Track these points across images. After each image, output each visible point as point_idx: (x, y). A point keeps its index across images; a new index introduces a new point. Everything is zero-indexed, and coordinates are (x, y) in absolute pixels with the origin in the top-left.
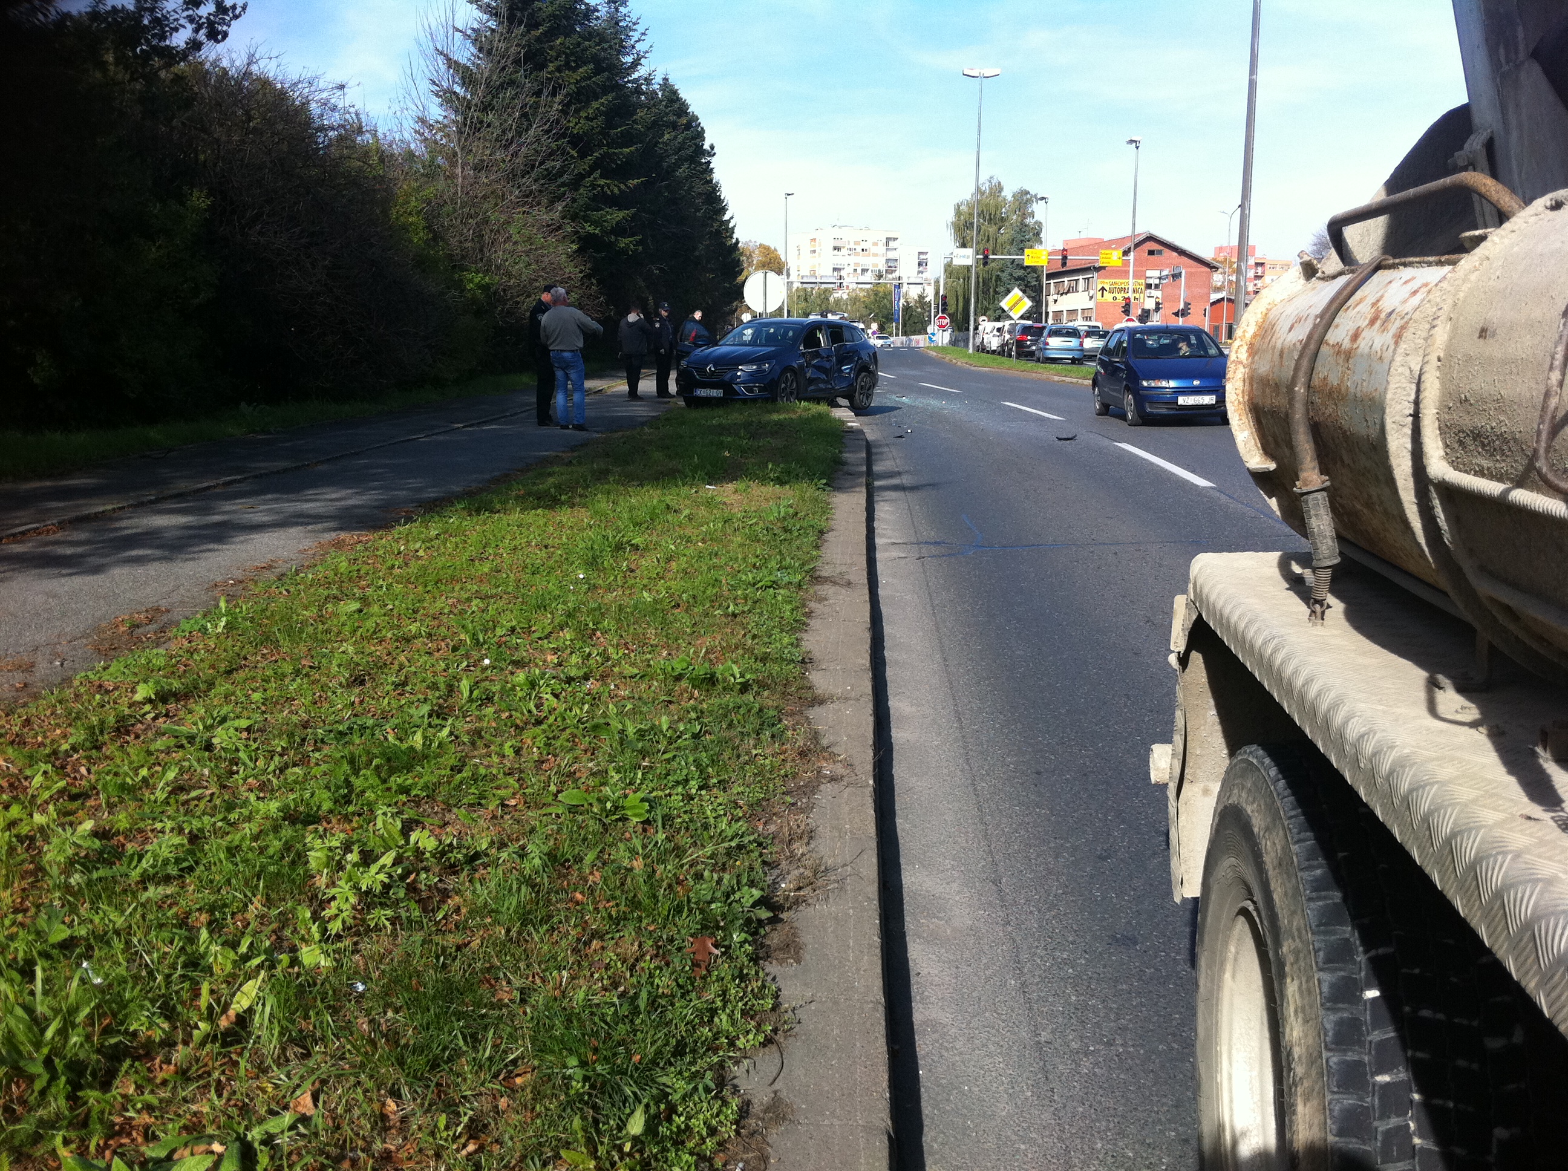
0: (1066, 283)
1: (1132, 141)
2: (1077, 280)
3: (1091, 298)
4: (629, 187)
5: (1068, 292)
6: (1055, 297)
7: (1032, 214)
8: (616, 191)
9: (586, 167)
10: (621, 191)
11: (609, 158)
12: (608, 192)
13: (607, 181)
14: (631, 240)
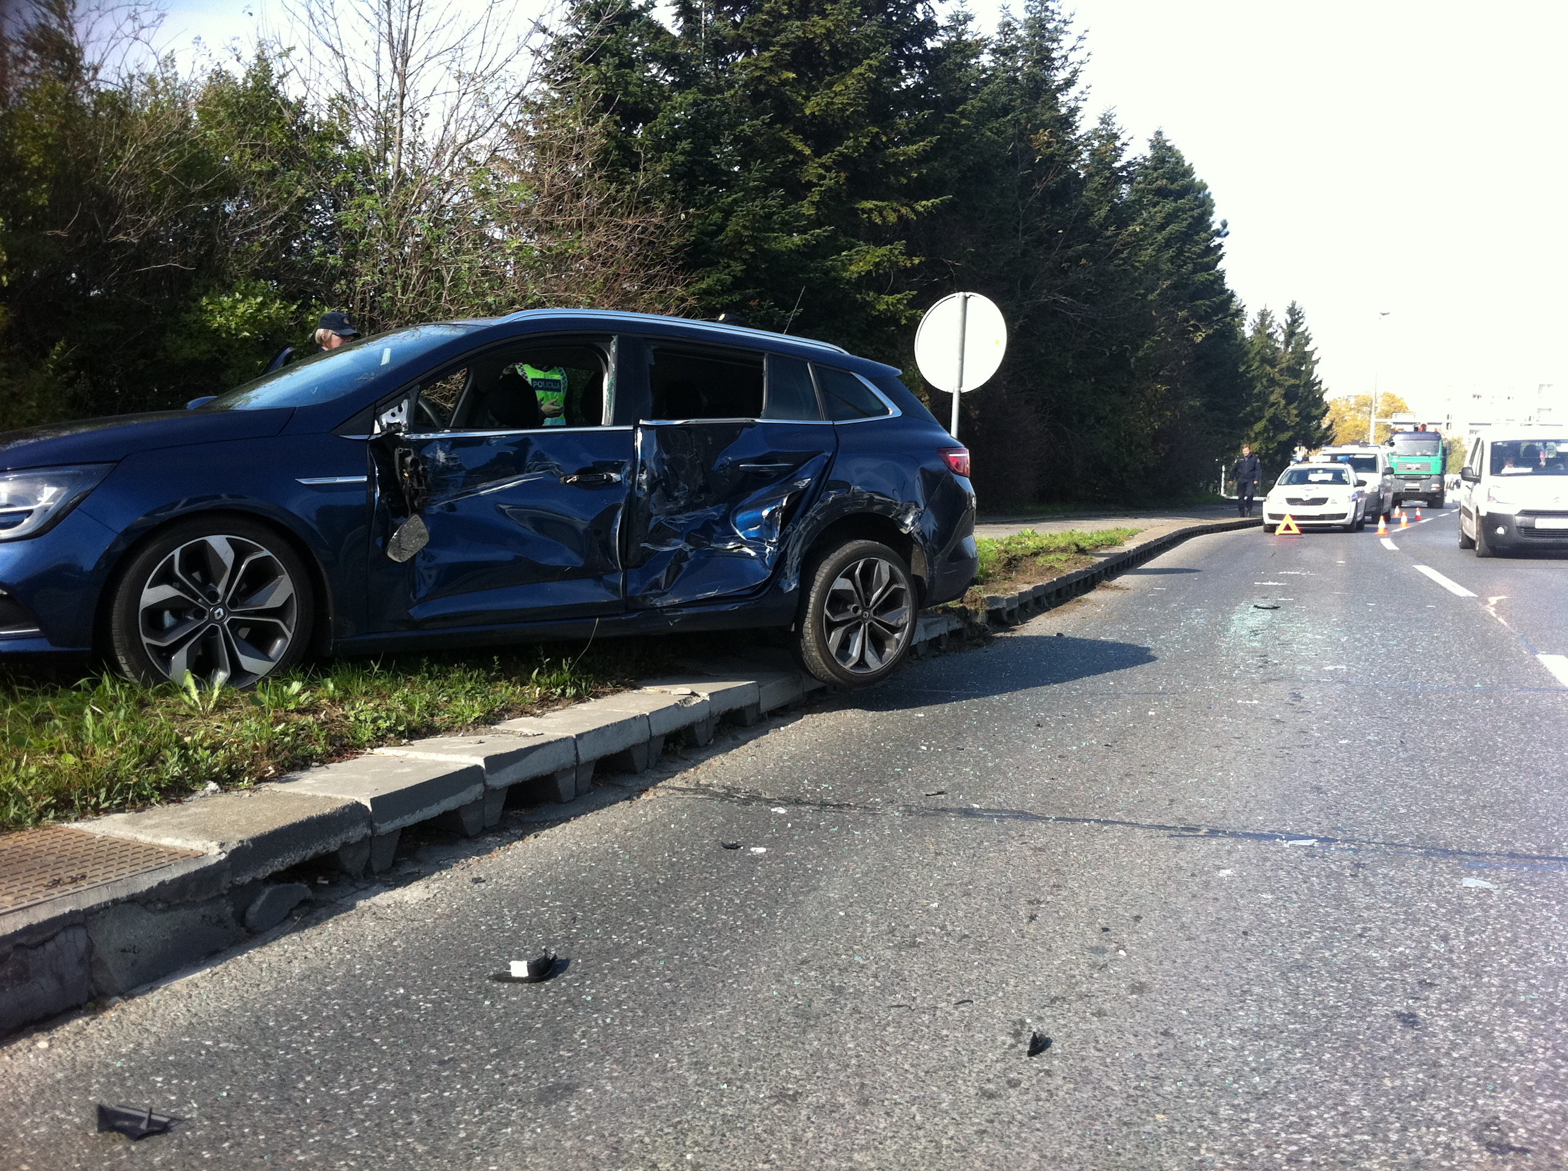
4: (916, 212)
8: (892, 218)
9: (821, 171)
10: (901, 217)
11: (883, 163)
12: (878, 221)
13: (879, 203)
14: (899, 296)
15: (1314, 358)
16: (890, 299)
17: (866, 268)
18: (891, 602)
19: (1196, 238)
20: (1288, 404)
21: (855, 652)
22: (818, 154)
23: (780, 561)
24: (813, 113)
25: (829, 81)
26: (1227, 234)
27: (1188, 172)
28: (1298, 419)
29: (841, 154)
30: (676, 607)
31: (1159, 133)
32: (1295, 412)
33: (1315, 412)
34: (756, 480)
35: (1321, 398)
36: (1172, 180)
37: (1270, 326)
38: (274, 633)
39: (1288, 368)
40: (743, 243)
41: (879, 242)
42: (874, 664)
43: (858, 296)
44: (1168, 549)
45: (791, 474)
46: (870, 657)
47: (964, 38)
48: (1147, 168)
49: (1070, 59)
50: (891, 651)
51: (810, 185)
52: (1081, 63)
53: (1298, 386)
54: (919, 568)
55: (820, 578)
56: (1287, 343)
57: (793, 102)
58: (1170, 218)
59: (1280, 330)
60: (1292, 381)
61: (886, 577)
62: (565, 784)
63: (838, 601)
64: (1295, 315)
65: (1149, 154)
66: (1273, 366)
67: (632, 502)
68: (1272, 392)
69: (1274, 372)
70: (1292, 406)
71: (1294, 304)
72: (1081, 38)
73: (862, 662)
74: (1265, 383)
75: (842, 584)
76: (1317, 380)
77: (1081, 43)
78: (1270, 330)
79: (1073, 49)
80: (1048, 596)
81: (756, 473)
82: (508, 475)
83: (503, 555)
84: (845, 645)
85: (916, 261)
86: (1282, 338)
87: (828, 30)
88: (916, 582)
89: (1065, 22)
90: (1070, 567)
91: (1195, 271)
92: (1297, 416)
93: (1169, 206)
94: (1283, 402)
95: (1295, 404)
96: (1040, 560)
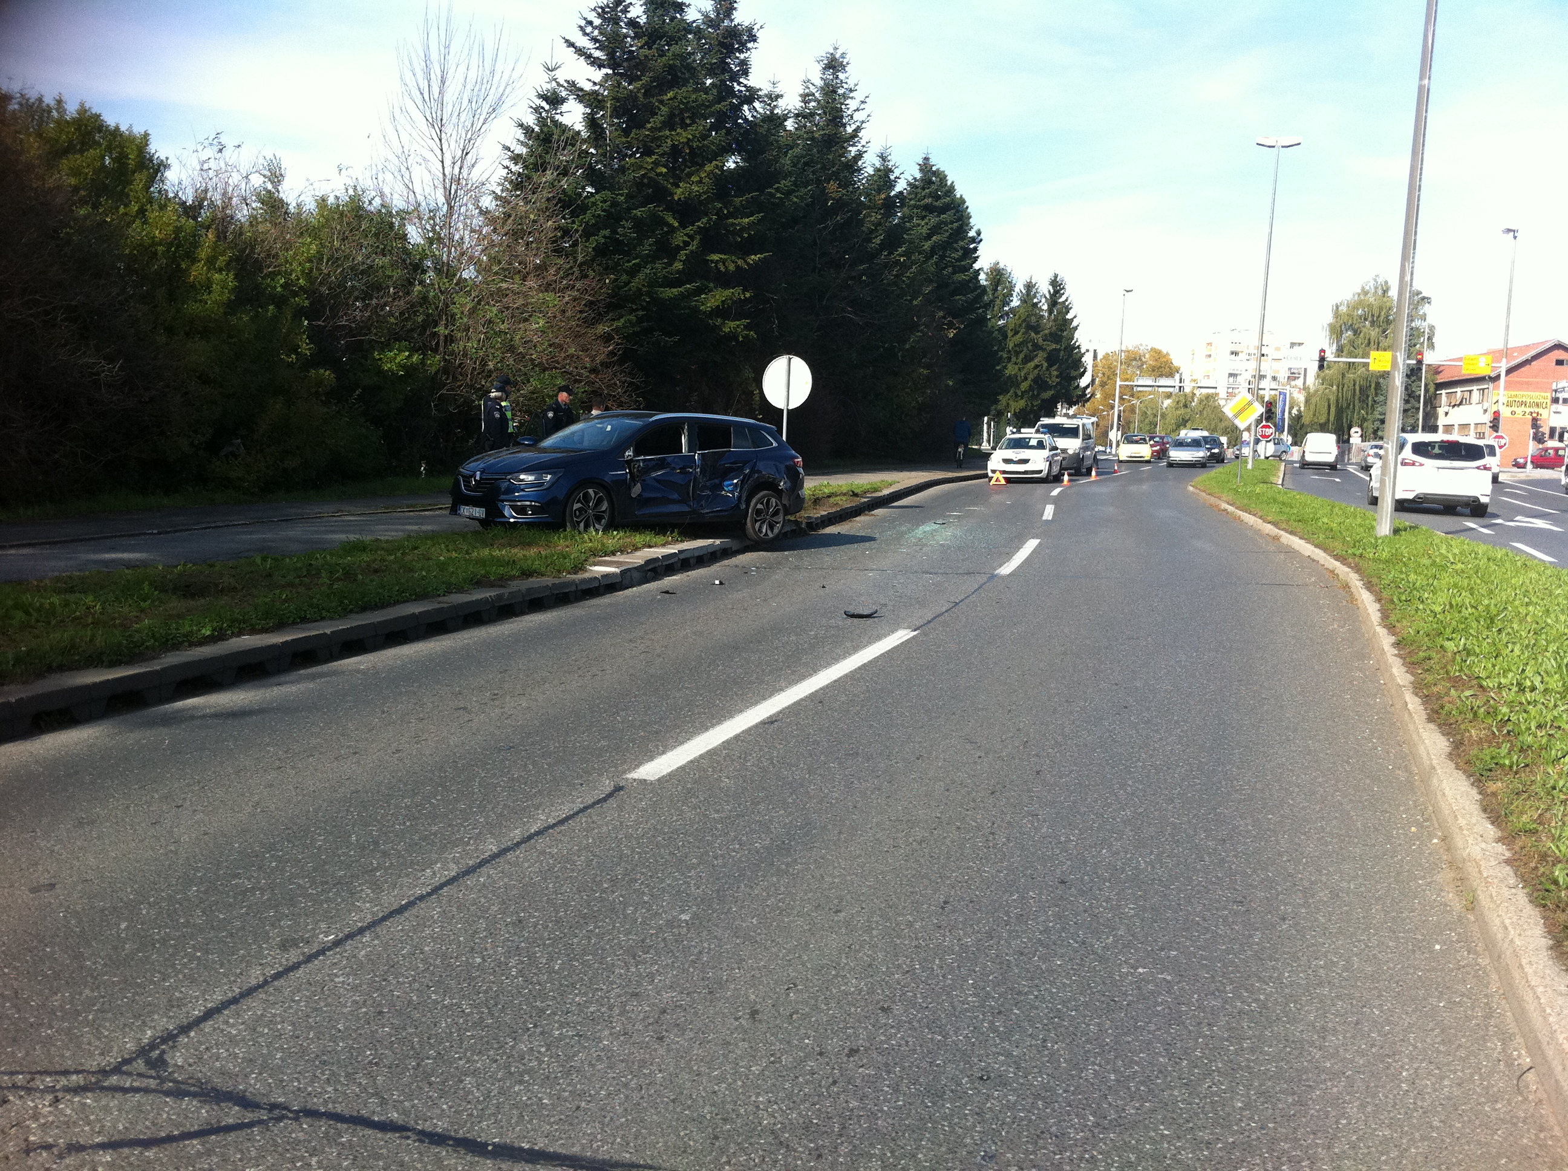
0: (1459, 395)
1: (1509, 230)
2: (1470, 391)
3: (1485, 411)
4: (748, 264)
5: (1461, 404)
6: (1446, 409)
7: (1424, 318)
8: (732, 267)
9: (686, 239)
10: (738, 267)
11: (726, 229)
12: (722, 269)
13: (723, 256)
14: (738, 323)
15: (1074, 324)
16: (732, 324)
17: (717, 304)
18: (776, 513)
19: (955, 245)
20: (1050, 366)
21: (764, 531)
22: (683, 225)
23: (740, 498)
24: (679, 199)
25: (688, 172)
26: (981, 240)
27: (951, 189)
28: (1058, 380)
29: (699, 227)
30: (707, 513)
31: (926, 159)
32: (1055, 373)
33: (1074, 373)
34: (731, 470)
35: (1080, 360)
36: (938, 198)
37: (1035, 296)
38: (602, 517)
39: (1051, 334)
40: (642, 295)
41: (726, 285)
42: (771, 535)
43: (710, 321)
44: (914, 494)
45: (741, 469)
46: (769, 532)
47: (775, 112)
48: (917, 187)
49: (855, 118)
50: (776, 531)
51: (678, 249)
52: (863, 122)
53: (1060, 350)
54: (785, 501)
55: (752, 504)
56: (1050, 311)
57: (666, 190)
58: (934, 230)
59: (1043, 300)
60: (1054, 346)
61: (774, 504)
62: (692, 561)
63: (758, 512)
64: (1057, 286)
65: (918, 175)
66: (1037, 333)
67: (695, 478)
68: (1037, 355)
69: (1039, 338)
70: (1053, 368)
71: (1056, 276)
72: (863, 102)
73: (766, 534)
74: (1030, 348)
75: (760, 506)
76: (1077, 344)
77: (862, 106)
78: (1035, 300)
79: (858, 110)
80: (835, 518)
81: (730, 467)
82: (659, 470)
83: (659, 495)
84: (760, 527)
85: (748, 295)
86: (1045, 307)
87: (689, 139)
88: (784, 506)
89: (851, 91)
90: (846, 503)
91: (954, 273)
92: (1057, 377)
93: (933, 220)
94: (1045, 365)
95: (1056, 367)
96: (832, 500)
